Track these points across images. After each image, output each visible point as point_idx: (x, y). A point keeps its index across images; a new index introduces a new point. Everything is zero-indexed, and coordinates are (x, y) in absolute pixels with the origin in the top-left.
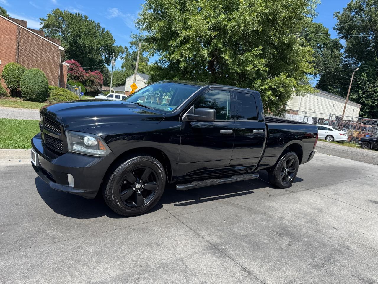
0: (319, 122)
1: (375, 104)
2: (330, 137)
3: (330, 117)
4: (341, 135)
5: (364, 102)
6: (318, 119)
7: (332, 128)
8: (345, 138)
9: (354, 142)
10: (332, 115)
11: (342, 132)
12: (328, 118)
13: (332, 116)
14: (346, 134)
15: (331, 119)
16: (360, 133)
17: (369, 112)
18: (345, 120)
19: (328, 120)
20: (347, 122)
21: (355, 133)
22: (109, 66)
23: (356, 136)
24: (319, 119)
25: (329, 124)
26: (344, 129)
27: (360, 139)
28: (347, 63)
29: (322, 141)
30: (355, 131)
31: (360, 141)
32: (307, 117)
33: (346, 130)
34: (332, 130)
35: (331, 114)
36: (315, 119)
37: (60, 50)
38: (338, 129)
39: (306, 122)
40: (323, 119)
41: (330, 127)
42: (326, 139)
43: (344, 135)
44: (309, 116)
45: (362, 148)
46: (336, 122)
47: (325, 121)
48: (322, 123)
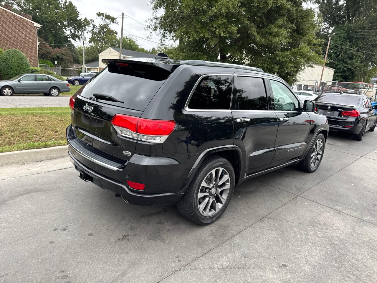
0: (305, 88)
5: (336, 66)
6: (303, 86)
7: (313, 93)
12: (313, 85)
15: (316, 85)
17: (341, 76)
18: (328, 86)
20: (330, 87)
22: (76, 41)
24: (305, 85)
35: (316, 80)
37: (37, 27)
40: (308, 85)
46: (320, 88)
47: (309, 87)
48: (307, 90)
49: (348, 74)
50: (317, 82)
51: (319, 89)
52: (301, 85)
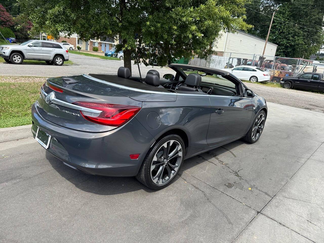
0: (244, 62)
1: (289, 44)
2: (254, 78)
3: (254, 57)
4: (264, 75)
5: (279, 42)
6: (242, 60)
8: (268, 78)
9: (275, 81)
10: (256, 55)
11: (265, 73)
12: (252, 59)
13: (256, 57)
14: (269, 74)
15: (254, 60)
16: (281, 72)
17: (284, 52)
18: (267, 60)
19: (252, 61)
21: (277, 73)
23: (277, 76)
24: (243, 59)
25: (252, 65)
26: (267, 69)
27: (282, 79)
28: (267, 5)
29: (247, 82)
30: (276, 71)
31: (282, 80)
32: (232, 59)
33: (269, 70)
34: (256, 71)
36: (239, 60)
38: (261, 69)
39: (231, 63)
40: (247, 60)
41: (254, 68)
42: (250, 80)
43: (267, 75)
44: (234, 57)
45: (284, 87)
46: (259, 62)
47: (248, 61)
48: (245, 64)
49: (289, 50)
50: (255, 56)
51: (258, 64)
52: (241, 59)
